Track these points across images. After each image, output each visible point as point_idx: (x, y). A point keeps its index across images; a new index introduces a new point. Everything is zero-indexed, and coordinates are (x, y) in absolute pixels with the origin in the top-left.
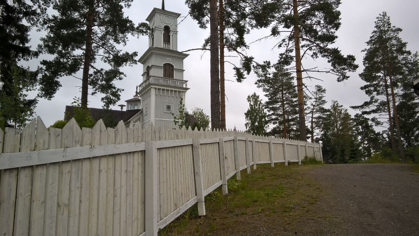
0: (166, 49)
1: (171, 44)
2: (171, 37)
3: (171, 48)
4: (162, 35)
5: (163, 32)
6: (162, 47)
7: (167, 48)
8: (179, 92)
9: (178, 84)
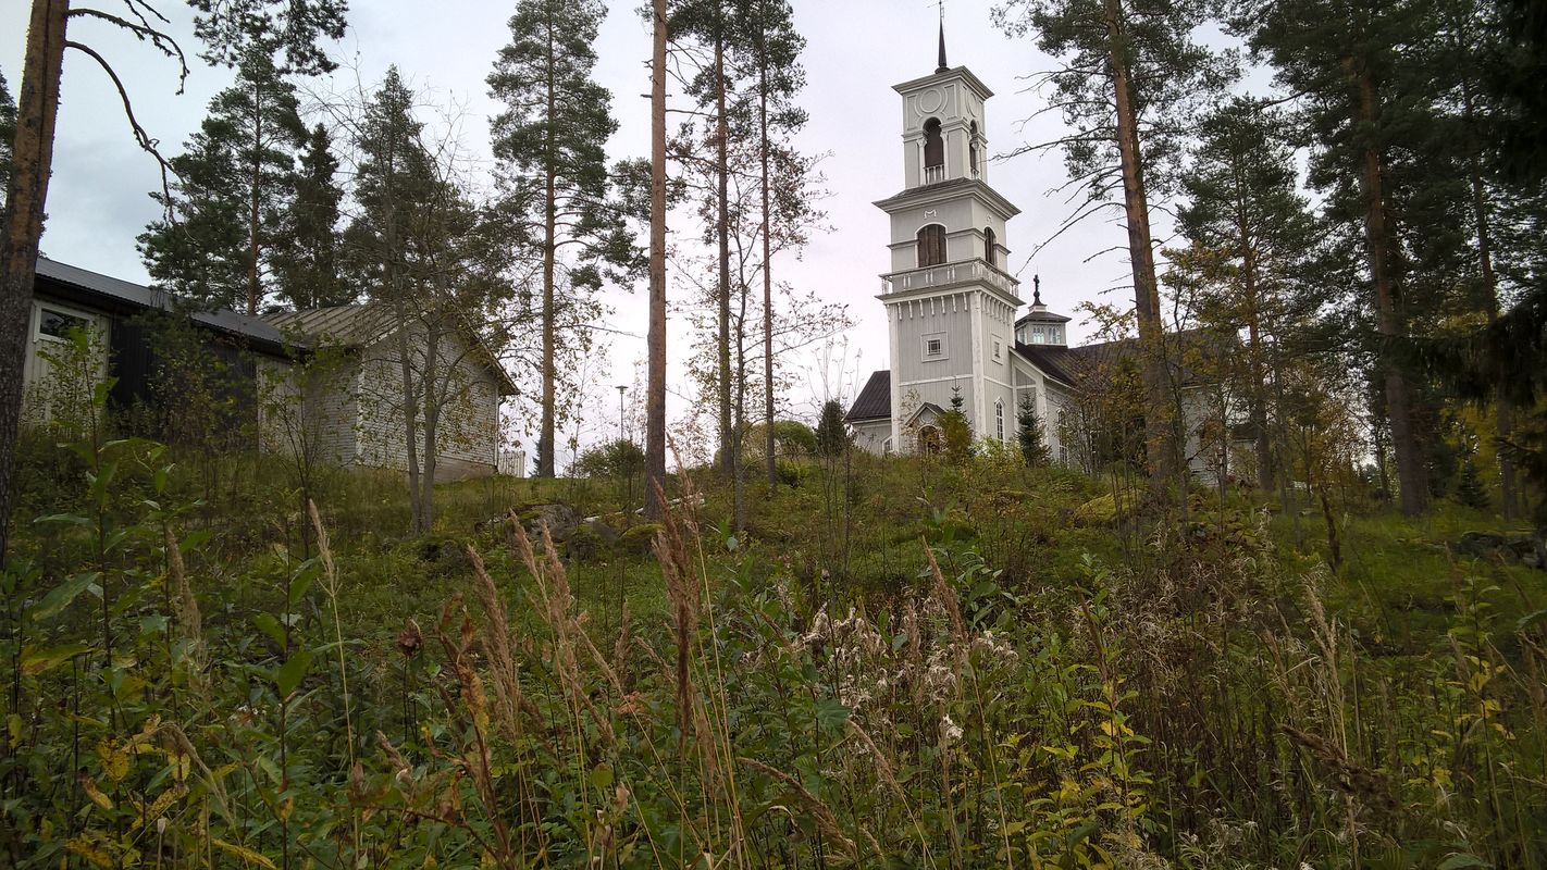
0: (935, 187)
1: (946, 165)
2: (945, 143)
3: (947, 178)
4: (922, 150)
5: (922, 142)
6: (923, 182)
7: (935, 181)
8: (959, 296)
9: (951, 275)
